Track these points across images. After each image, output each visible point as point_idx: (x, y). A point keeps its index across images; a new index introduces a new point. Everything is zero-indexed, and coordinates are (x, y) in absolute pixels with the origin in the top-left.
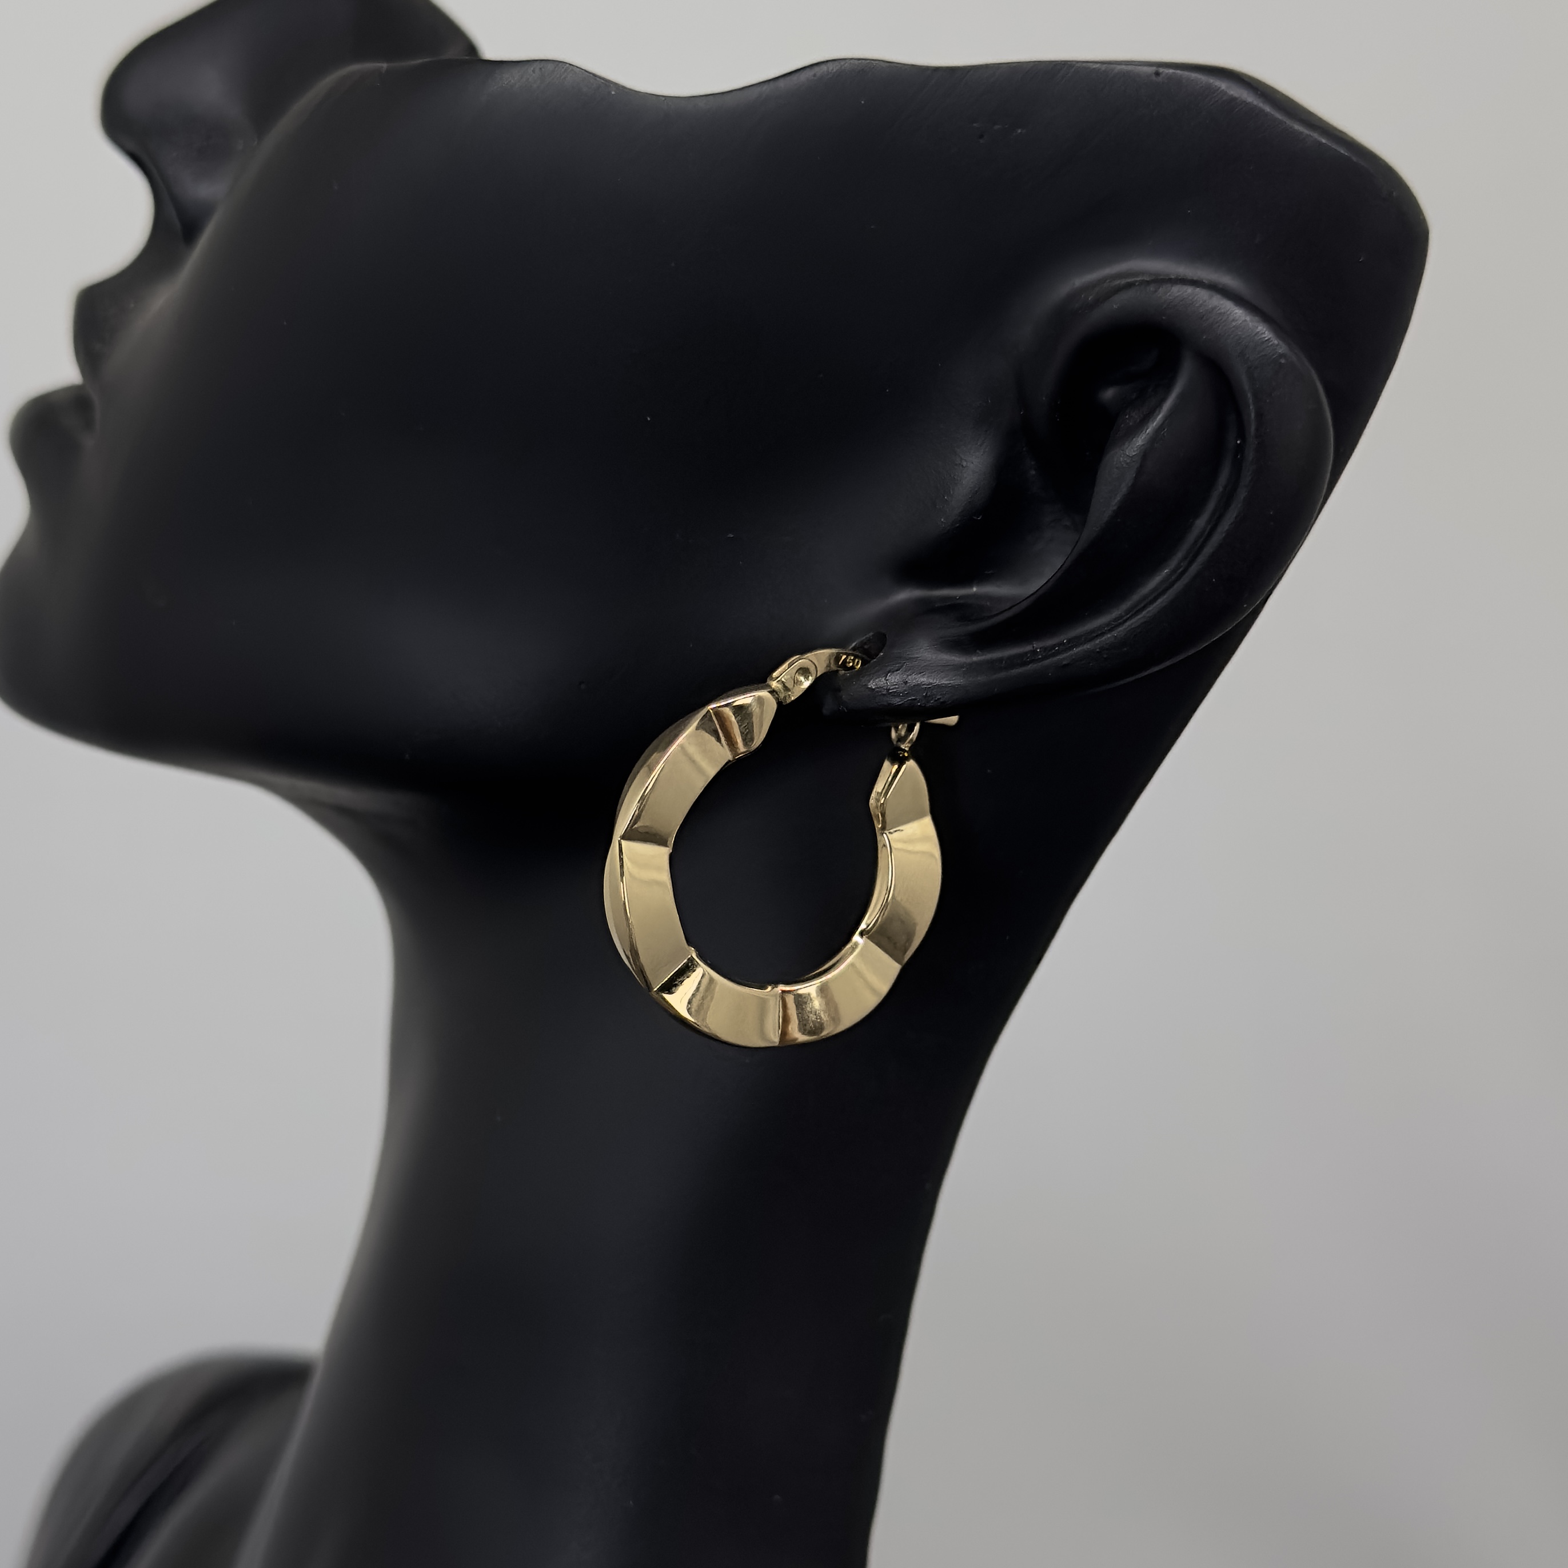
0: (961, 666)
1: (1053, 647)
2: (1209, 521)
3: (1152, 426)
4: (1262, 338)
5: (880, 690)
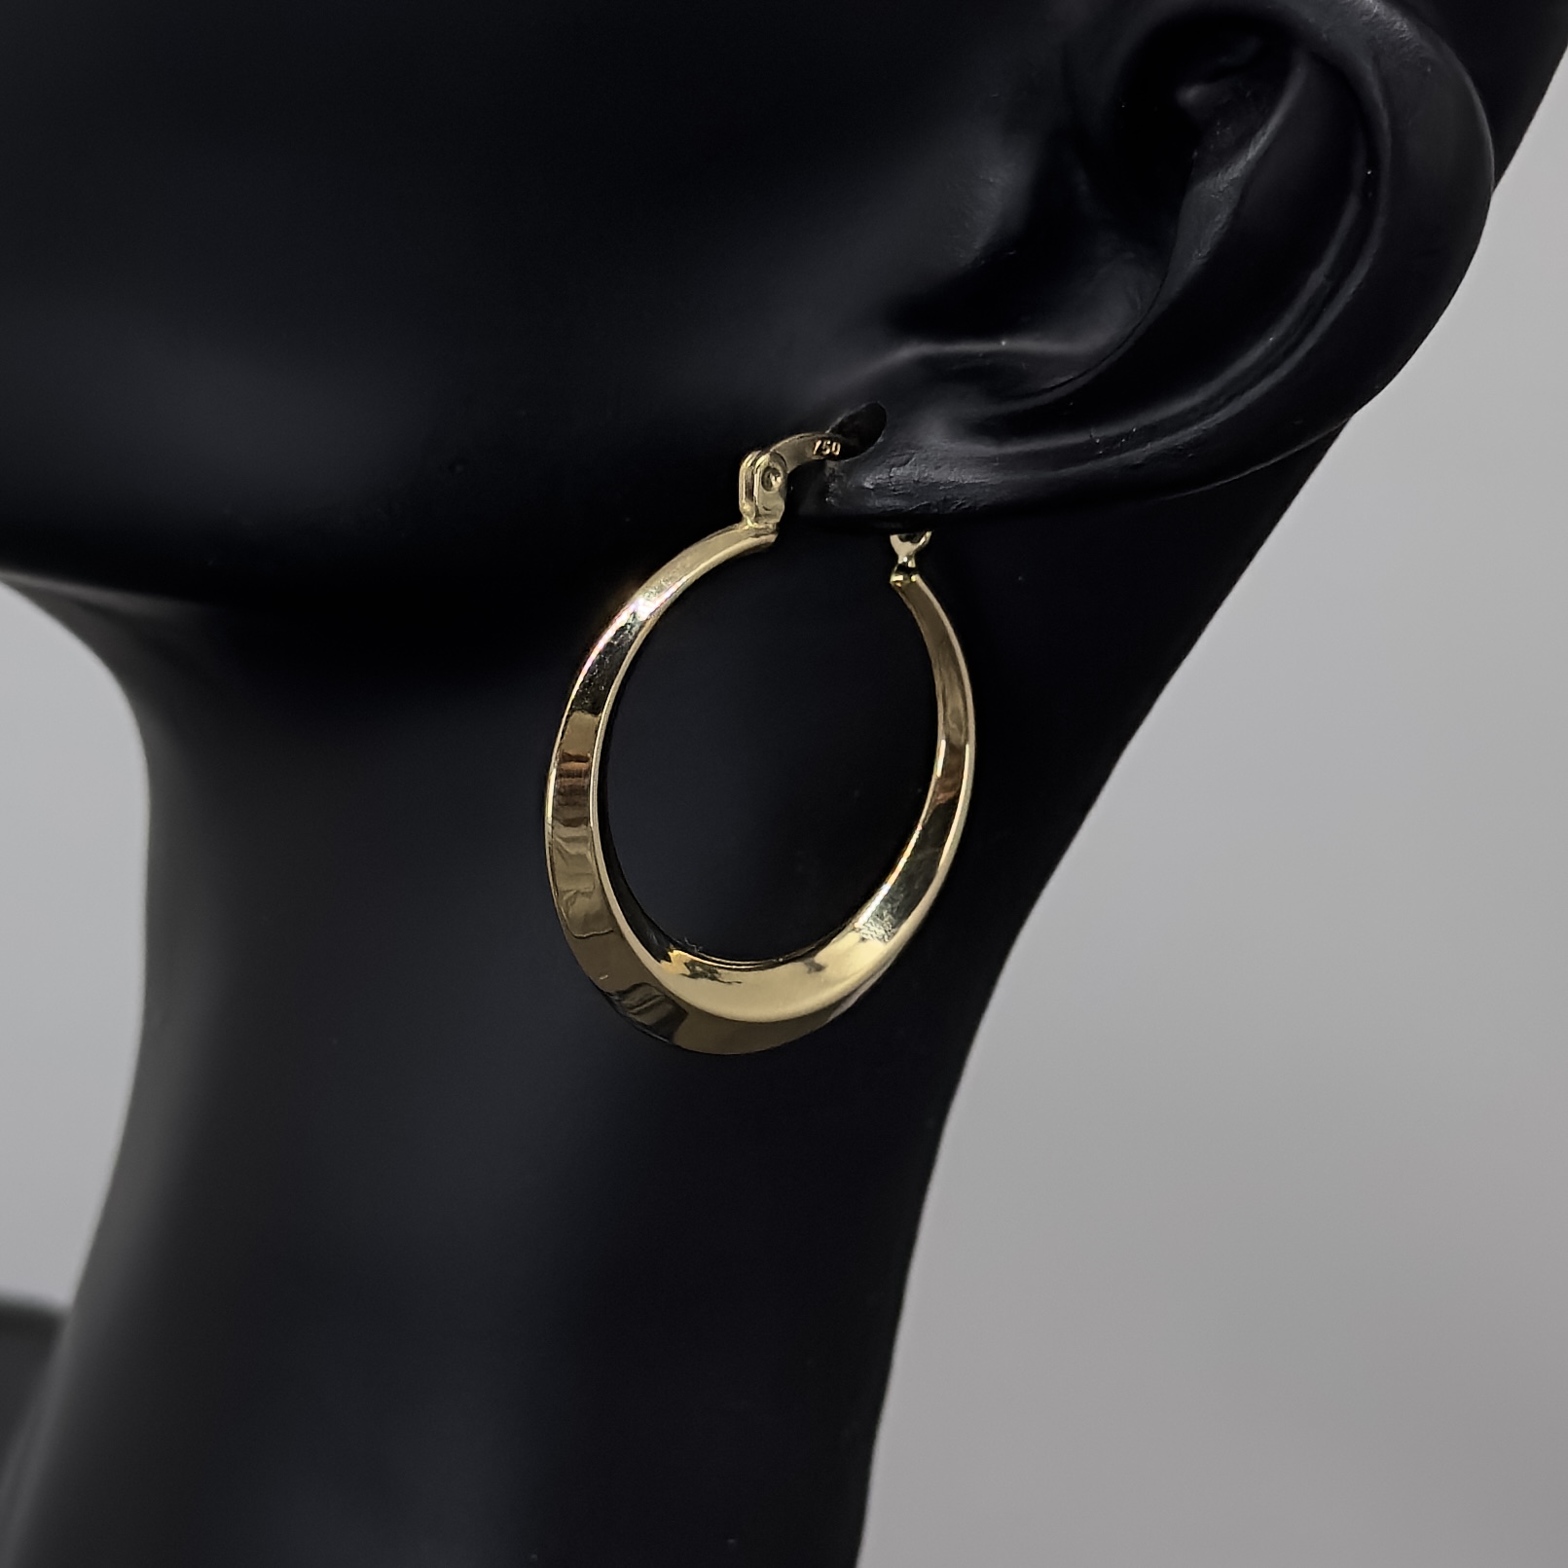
0: (992, 459)
1: (1120, 437)
2: (1328, 277)
3: (1252, 152)
4: (1402, 38)
5: (879, 490)
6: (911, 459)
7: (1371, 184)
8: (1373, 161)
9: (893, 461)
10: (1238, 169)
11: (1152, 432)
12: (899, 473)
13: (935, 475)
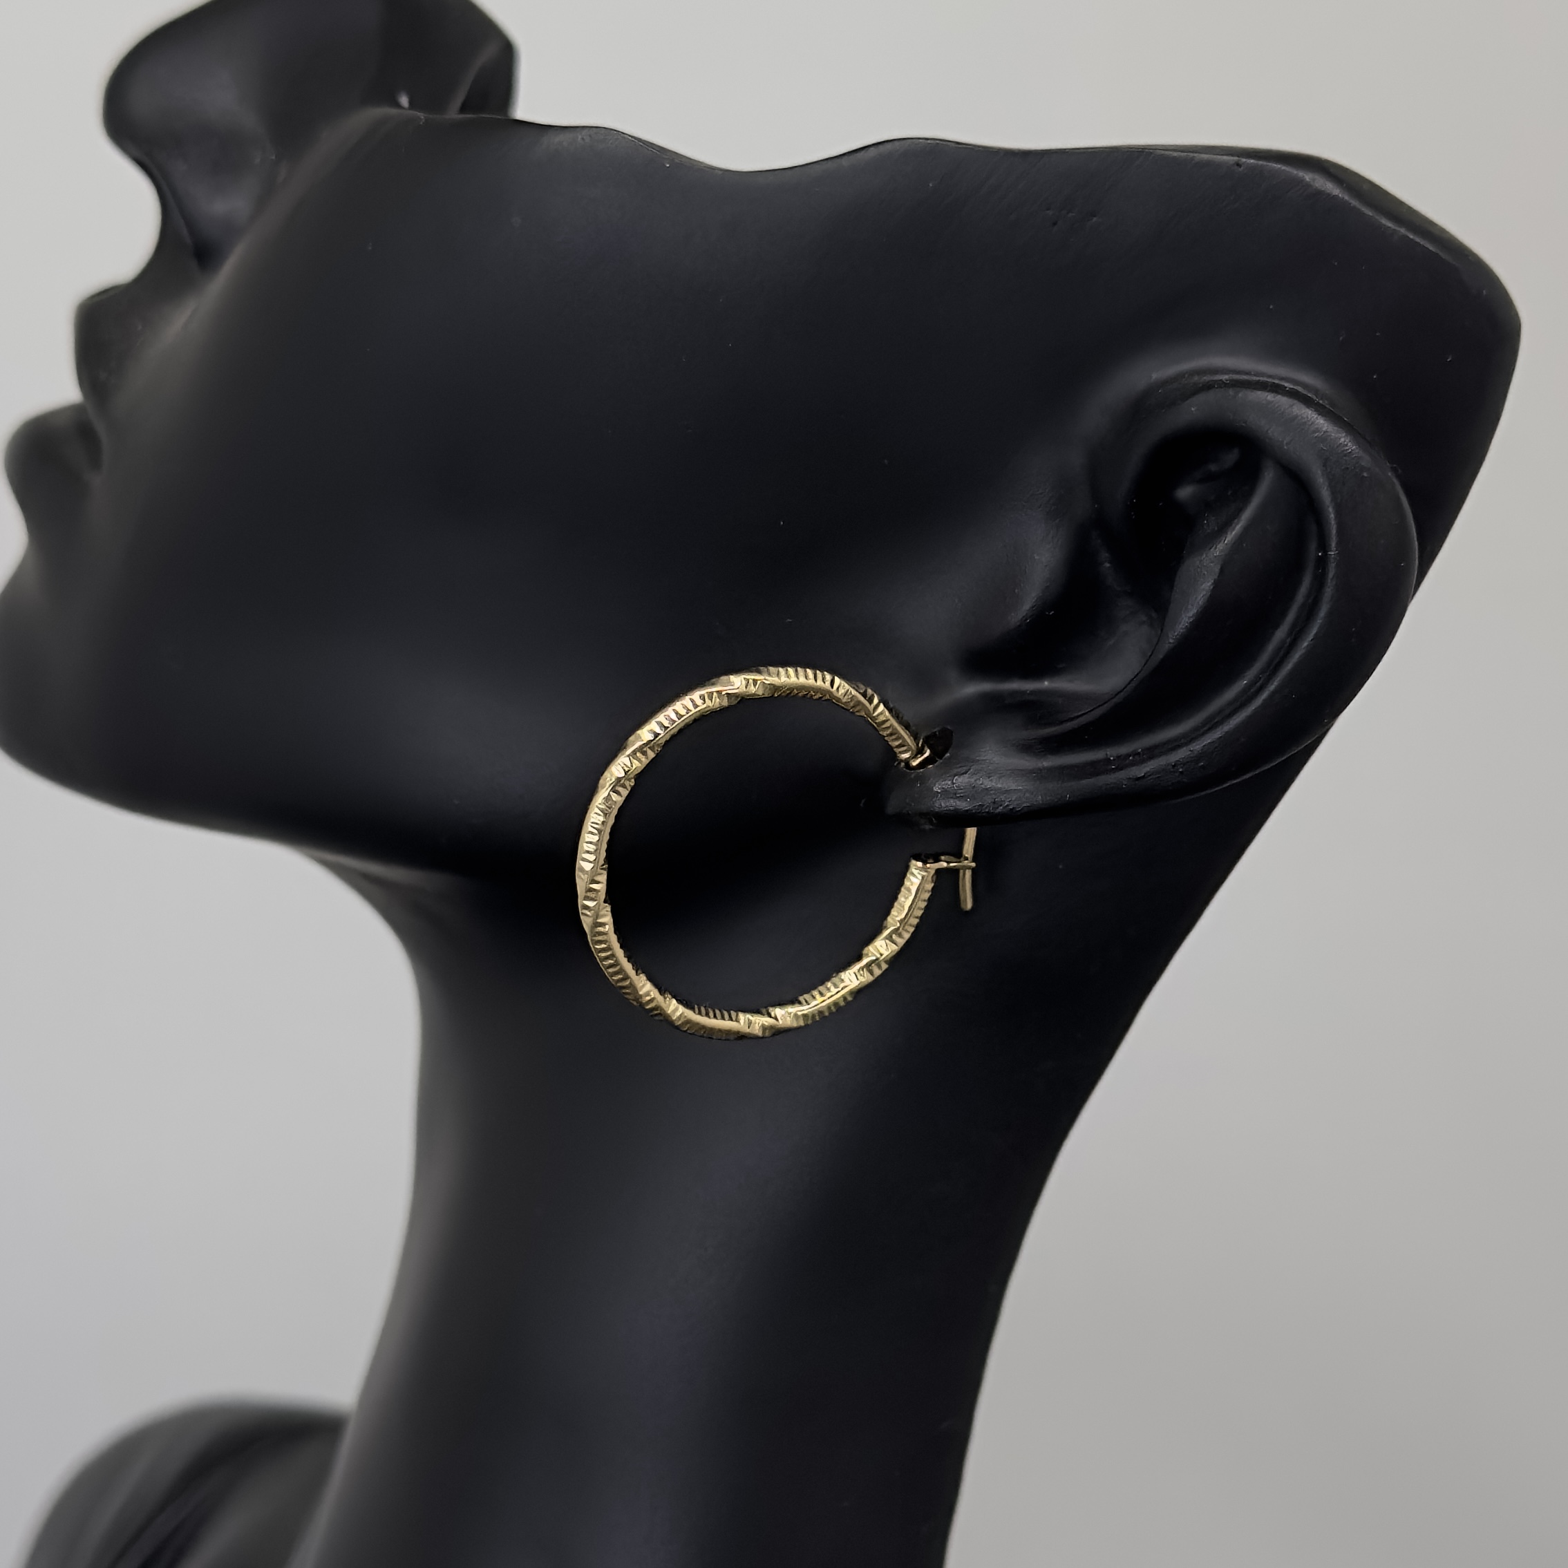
0: (1031, 771)
1: (1128, 755)
2: (1288, 634)
3: (1231, 536)
4: (1344, 450)
5: (946, 793)
6: (969, 769)
7: (1322, 563)
8: (1323, 545)
9: (955, 771)
10: (1220, 548)
11: (1152, 753)
12: (960, 780)
13: (988, 784)
